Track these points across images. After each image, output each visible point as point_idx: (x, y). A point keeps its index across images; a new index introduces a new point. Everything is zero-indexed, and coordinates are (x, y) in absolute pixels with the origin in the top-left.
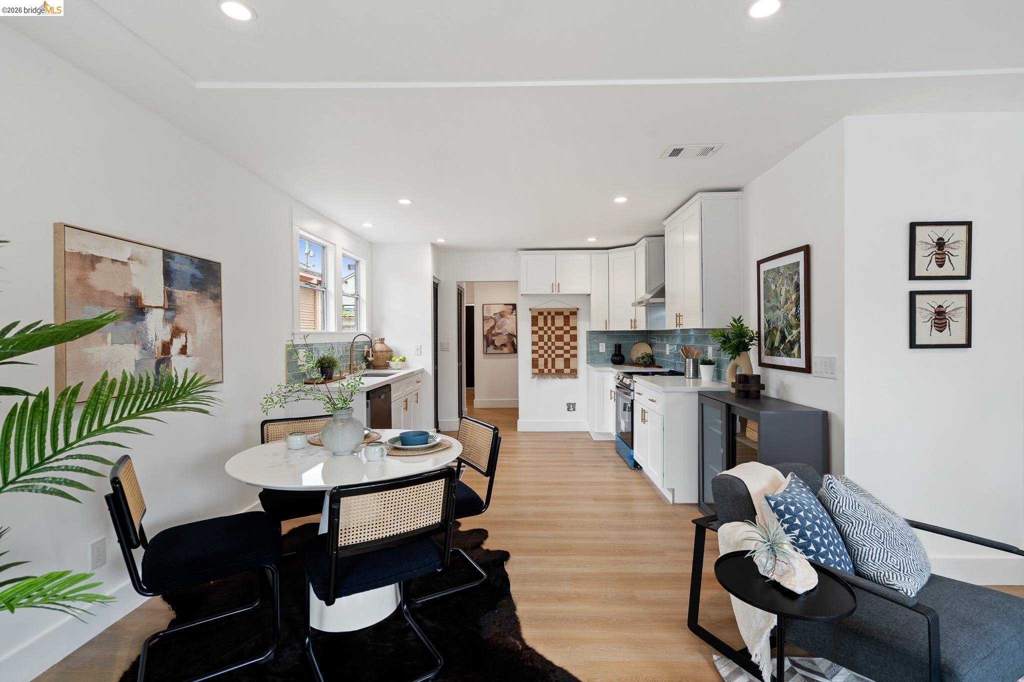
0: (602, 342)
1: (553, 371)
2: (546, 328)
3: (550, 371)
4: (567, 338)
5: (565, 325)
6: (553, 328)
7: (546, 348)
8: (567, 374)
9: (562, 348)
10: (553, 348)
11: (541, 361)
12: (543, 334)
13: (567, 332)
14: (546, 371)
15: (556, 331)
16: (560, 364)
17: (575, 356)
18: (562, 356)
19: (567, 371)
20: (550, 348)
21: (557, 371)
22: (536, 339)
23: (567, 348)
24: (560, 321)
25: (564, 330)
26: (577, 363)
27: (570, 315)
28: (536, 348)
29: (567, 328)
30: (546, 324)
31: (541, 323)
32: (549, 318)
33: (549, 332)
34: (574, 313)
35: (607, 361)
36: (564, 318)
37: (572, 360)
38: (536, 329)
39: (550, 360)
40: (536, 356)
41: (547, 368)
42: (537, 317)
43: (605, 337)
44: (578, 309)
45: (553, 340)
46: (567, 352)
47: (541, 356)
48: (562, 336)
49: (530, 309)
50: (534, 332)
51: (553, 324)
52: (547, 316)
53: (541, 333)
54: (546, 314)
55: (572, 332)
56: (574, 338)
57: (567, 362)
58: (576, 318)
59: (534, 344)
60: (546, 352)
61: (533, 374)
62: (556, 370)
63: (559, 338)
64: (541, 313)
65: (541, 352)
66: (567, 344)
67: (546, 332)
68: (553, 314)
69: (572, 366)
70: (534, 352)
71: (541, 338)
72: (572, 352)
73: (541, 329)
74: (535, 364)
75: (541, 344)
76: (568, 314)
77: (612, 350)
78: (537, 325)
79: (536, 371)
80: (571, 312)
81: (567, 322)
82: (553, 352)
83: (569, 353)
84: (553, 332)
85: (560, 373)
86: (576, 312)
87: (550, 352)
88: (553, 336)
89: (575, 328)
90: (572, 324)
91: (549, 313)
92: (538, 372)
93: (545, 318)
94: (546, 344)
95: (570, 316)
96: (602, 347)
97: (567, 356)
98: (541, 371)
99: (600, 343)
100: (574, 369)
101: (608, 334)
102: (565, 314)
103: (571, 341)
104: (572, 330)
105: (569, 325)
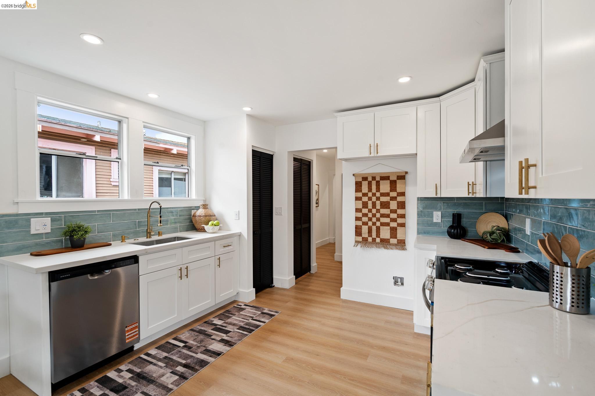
0: (437, 210)
1: (378, 240)
2: (370, 194)
3: (374, 240)
4: (393, 205)
5: (391, 190)
6: (378, 194)
7: (370, 215)
8: (393, 245)
9: (388, 216)
10: (378, 215)
11: (365, 229)
12: (367, 200)
13: (393, 199)
14: (370, 239)
15: (381, 198)
16: (385, 233)
17: (403, 225)
18: (387, 224)
19: (393, 241)
20: (374, 215)
21: (382, 240)
22: (360, 206)
23: (394, 216)
24: (385, 187)
25: (391, 196)
26: (405, 234)
27: (398, 179)
28: (360, 215)
29: (394, 194)
30: (370, 190)
31: (365, 189)
32: (374, 183)
33: (374, 199)
34: (402, 177)
35: (441, 233)
36: (390, 183)
37: (400, 230)
38: (360, 195)
39: (374, 228)
40: (360, 223)
41: (371, 237)
42: (361, 182)
43: (440, 204)
44: (406, 173)
45: (378, 207)
46: (393, 220)
47: (365, 224)
48: (388, 203)
49: (354, 175)
50: (357, 199)
51: (378, 189)
52: (371, 182)
53: (365, 199)
54: (370, 179)
55: (400, 199)
56: (402, 205)
57: (394, 232)
58: (405, 183)
59: (358, 210)
60: (370, 219)
61: (356, 242)
62: (381, 239)
63: (385, 205)
64: (365, 179)
65: (365, 219)
66: (394, 211)
67: (370, 199)
68: (378, 179)
69: (400, 236)
70: (357, 219)
71: (365, 205)
72: (400, 221)
73: (365, 195)
74: (358, 231)
75: (365, 211)
76: (395, 178)
77: (449, 221)
78: (361, 191)
79: (360, 239)
80: (398, 176)
81: (393, 187)
82: (378, 220)
83: (396, 221)
84: (378, 199)
85: (385, 243)
86: (404, 176)
87: (374, 220)
88: (378, 203)
89: (403, 194)
90: (399, 190)
91: (374, 178)
92: (361, 240)
93: (370, 184)
94: (370, 211)
95: (398, 181)
96: (437, 217)
97: (394, 225)
98: (365, 240)
99: (434, 212)
100: (401, 240)
101: (445, 201)
102: (391, 179)
103: (398, 208)
104: (400, 196)
105: (395, 190)
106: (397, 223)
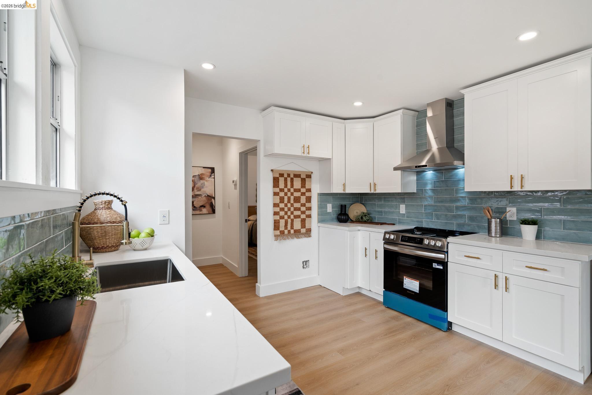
0: (329, 203)
1: (292, 231)
2: (286, 190)
3: (289, 232)
4: (303, 200)
5: (302, 187)
6: (292, 190)
7: (286, 209)
8: (303, 234)
9: (299, 209)
10: (292, 209)
11: (282, 223)
12: (283, 195)
13: (303, 194)
14: (286, 232)
15: (294, 193)
16: (297, 225)
17: (309, 216)
18: (299, 217)
19: (303, 231)
20: (289, 209)
21: (296, 231)
22: (278, 201)
23: (303, 209)
24: (297, 183)
25: (301, 191)
26: (310, 223)
27: (306, 177)
28: (277, 209)
29: (303, 190)
30: (286, 186)
31: (282, 185)
32: (289, 179)
33: (289, 194)
34: (309, 176)
35: (332, 220)
36: (301, 180)
37: (307, 220)
38: (277, 190)
39: (289, 221)
40: (278, 218)
41: (287, 229)
42: (278, 178)
43: (331, 198)
44: (312, 173)
45: (292, 201)
46: (303, 213)
47: (282, 217)
48: (299, 198)
49: (272, 170)
50: (275, 194)
51: (292, 186)
52: (287, 178)
53: (282, 194)
54: (286, 176)
55: (307, 194)
56: (309, 200)
57: (303, 221)
58: (311, 181)
59: (275, 205)
60: (286, 213)
61: (275, 236)
62: (294, 230)
63: (297, 200)
64: (282, 175)
65: (282, 213)
66: (303, 205)
67: (286, 194)
68: (292, 176)
69: (307, 226)
70: (275, 213)
71: (282, 200)
72: (307, 213)
73: (282, 190)
74: (276, 226)
75: (282, 205)
76: (304, 177)
77: (338, 210)
78: (278, 187)
79: (278, 233)
80: (306, 175)
81: (303, 185)
82: (292, 213)
83: (305, 213)
84: (292, 194)
85: (297, 234)
86: (311, 175)
87: (289, 213)
88: (292, 198)
89: (309, 190)
90: (307, 187)
91: (289, 175)
92: (279, 234)
93: (286, 180)
94: (286, 205)
95: (306, 179)
96: (329, 208)
97: (303, 216)
98: (282, 233)
99: (328, 204)
100: (308, 229)
101: (333, 196)
102: (302, 177)
103: (306, 202)
104: (308, 192)
105: (305, 187)
106: (306, 215)
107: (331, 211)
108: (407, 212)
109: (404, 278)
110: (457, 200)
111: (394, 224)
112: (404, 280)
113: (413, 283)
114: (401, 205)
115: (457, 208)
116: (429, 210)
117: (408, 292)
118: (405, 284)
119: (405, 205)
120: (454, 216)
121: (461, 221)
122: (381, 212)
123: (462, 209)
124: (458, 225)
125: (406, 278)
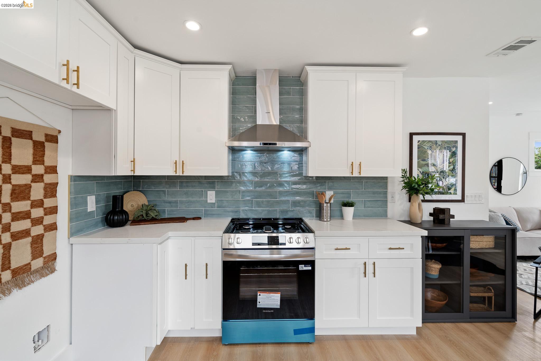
0: (90, 193)
1: (6, 276)
4: (37, 191)
5: (35, 162)
6: (7, 169)
8: (37, 271)
10: (7, 218)
13: (38, 178)
15: (13, 176)
16: (21, 254)
17: (53, 227)
19: (38, 263)
21: (16, 272)
23: (37, 213)
24: (23, 153)
25: (34, 172)
26: (55, 242)
27: (47, 140)
29: (38, 169)
34: (52, 139)
35: (95, 225)
36: (33, 146)
37: (47, 238)
43: (94, 185)
44: (60, 132)
45: (6, 198)
46: (37, 222)
48: (28, 188)
51: (7, 157)
55: (48, 178)
56: (51, 191)
57: (37, 243)
58: (56, 150)
62: (13, 271)
63: (22, 193)
66: (38, 204)
68: (6, 132)
69: (47, 250)
72: (48, 220)
76: (42, 139)
77: (101, 207)
80: (46, 135)
81: (38, 156)
82: (6, 228)
83: (42, 223)
84: (7, 179)
85: (21, 275)
86: (57, 137)
88: (6, 189)
89: (53, 170)
90: (48, 162)
95: (47, 144)
96: (91, 204)
97: (37, 230)
99: (88, 197)
100: (49, 256)
101: (98, 180)
102: (35, 137)
103: (45, 197)
104: (49, 173)
105: (42, 162)
106: (44, 226)
107: (94, 209)
108: (217, 201)
109: (258, 294)
110: (281, 184)
111: (199, 218)
112: (258, 297)
113: (272, 298)
114: (209, 192)
115: (281, 193)
116: (249, 196)
117: (265, 311)
118: (259, 303)
119: (214, 192)
120: (277, 202)
121: (284, 207)
122: (176, 202)
123: (286, 194)
124: (281, 212)
125: (261, 294)
